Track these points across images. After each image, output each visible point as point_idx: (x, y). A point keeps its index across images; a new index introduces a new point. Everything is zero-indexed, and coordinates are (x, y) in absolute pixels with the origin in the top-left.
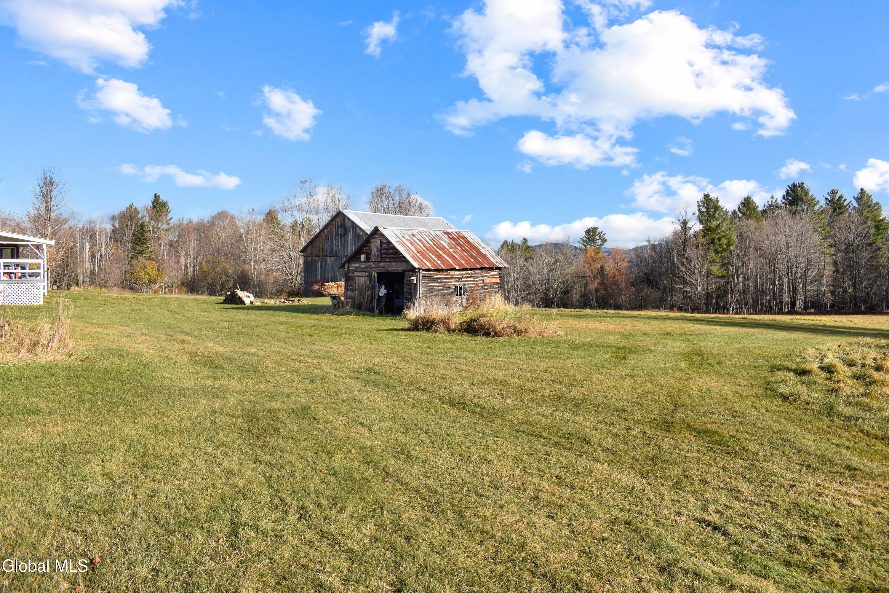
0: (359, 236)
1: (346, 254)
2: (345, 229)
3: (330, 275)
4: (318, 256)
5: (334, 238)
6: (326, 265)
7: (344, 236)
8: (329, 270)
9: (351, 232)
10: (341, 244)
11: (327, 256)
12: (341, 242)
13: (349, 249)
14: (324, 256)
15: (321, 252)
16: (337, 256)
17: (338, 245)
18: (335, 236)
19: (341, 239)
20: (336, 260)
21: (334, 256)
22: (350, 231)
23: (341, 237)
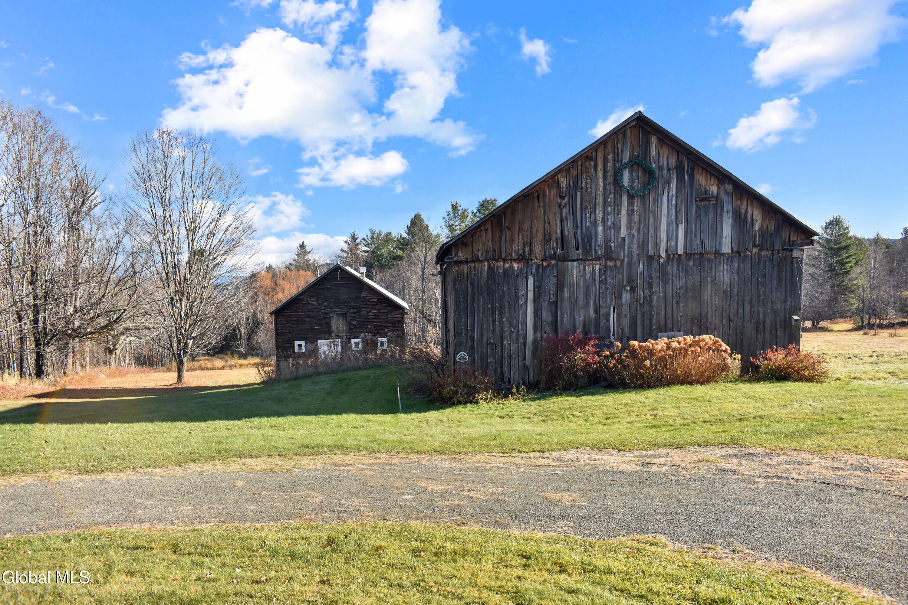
0: (705, 199)
1: (651, 252)
2: (649, 173)
3: (580, 319)
4: (523, 259)
5: (600, 200)
6: (560, 287)
7: (643, 198)
8: (574, 302)
9: (673, 186)
10: (630, 222)
11: (565, 259)
12: (631, 213)
13: (663, 236)
14: (554, 257)
15: (537, 249)
16: (609, 255)
17: (616, 227)
18: (605, 196)
19: (631, 204)
20: (604, 270)
21: (598, 258)
22: (669, 182)
23: (631, 197)
